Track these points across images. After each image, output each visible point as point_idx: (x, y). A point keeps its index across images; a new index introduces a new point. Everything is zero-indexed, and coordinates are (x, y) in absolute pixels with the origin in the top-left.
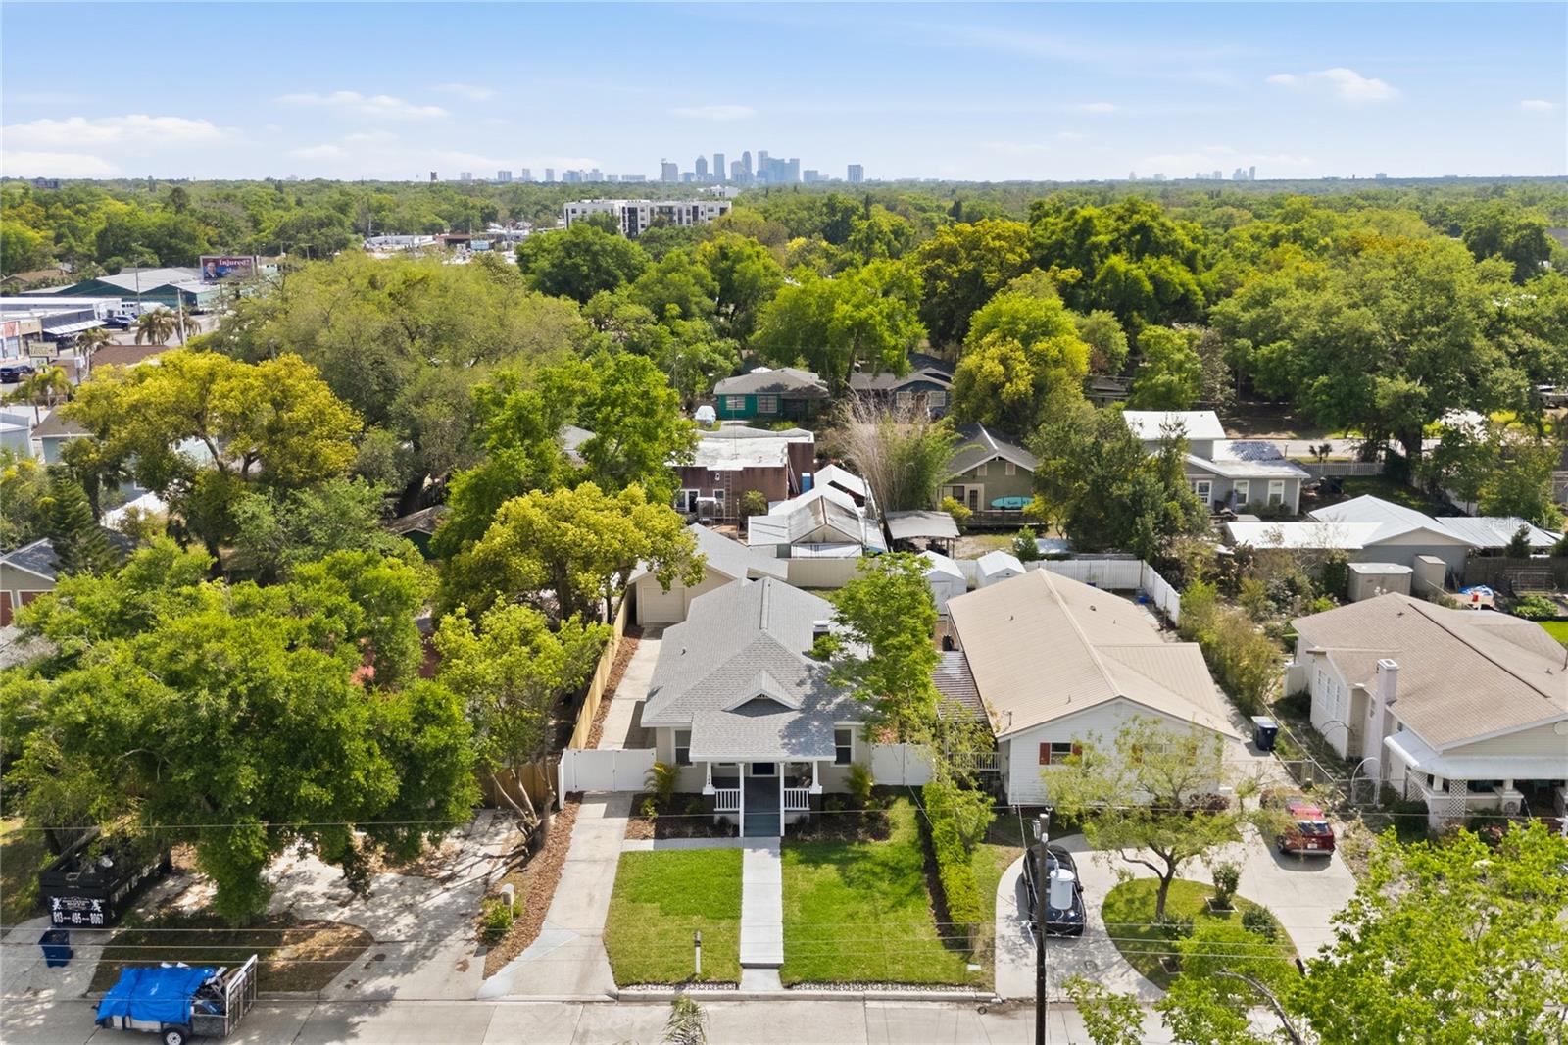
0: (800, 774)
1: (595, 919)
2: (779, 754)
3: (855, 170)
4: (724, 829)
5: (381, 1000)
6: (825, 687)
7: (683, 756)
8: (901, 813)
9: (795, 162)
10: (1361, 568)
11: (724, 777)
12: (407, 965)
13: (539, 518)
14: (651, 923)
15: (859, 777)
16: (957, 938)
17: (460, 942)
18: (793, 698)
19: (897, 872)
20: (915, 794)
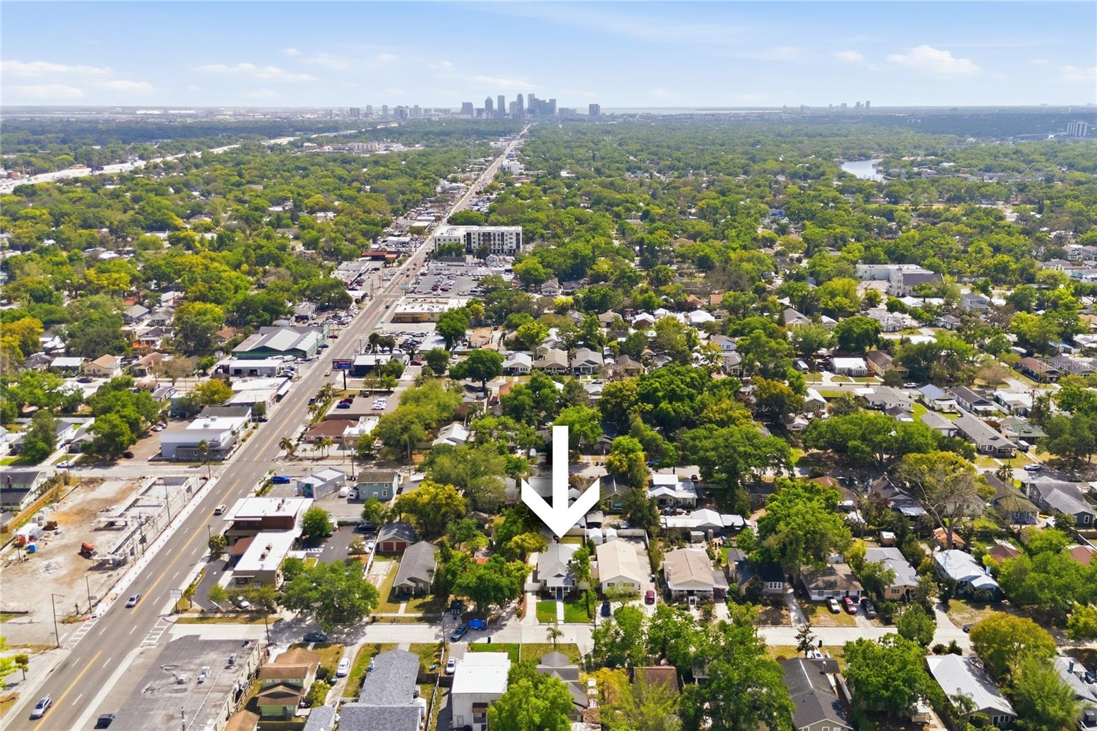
0: (566, 589)
1: (534, 613)
2: (563, 585)
3: (594, 109)
4: (553, 598)
5: (505, 625)
6: (570, 572)
7: (545, 584)
8: (584, 595)
9: (553, 102)
10: (693, 533)
11: (553, 589)
12: (508, 620)
13: (519, 541)
14: (543, 614)
15: (577, 588)
16: (590, 616)
17: (514, 617)
18: (565, 574)
19: (582, 606)
20: (586, 591)
